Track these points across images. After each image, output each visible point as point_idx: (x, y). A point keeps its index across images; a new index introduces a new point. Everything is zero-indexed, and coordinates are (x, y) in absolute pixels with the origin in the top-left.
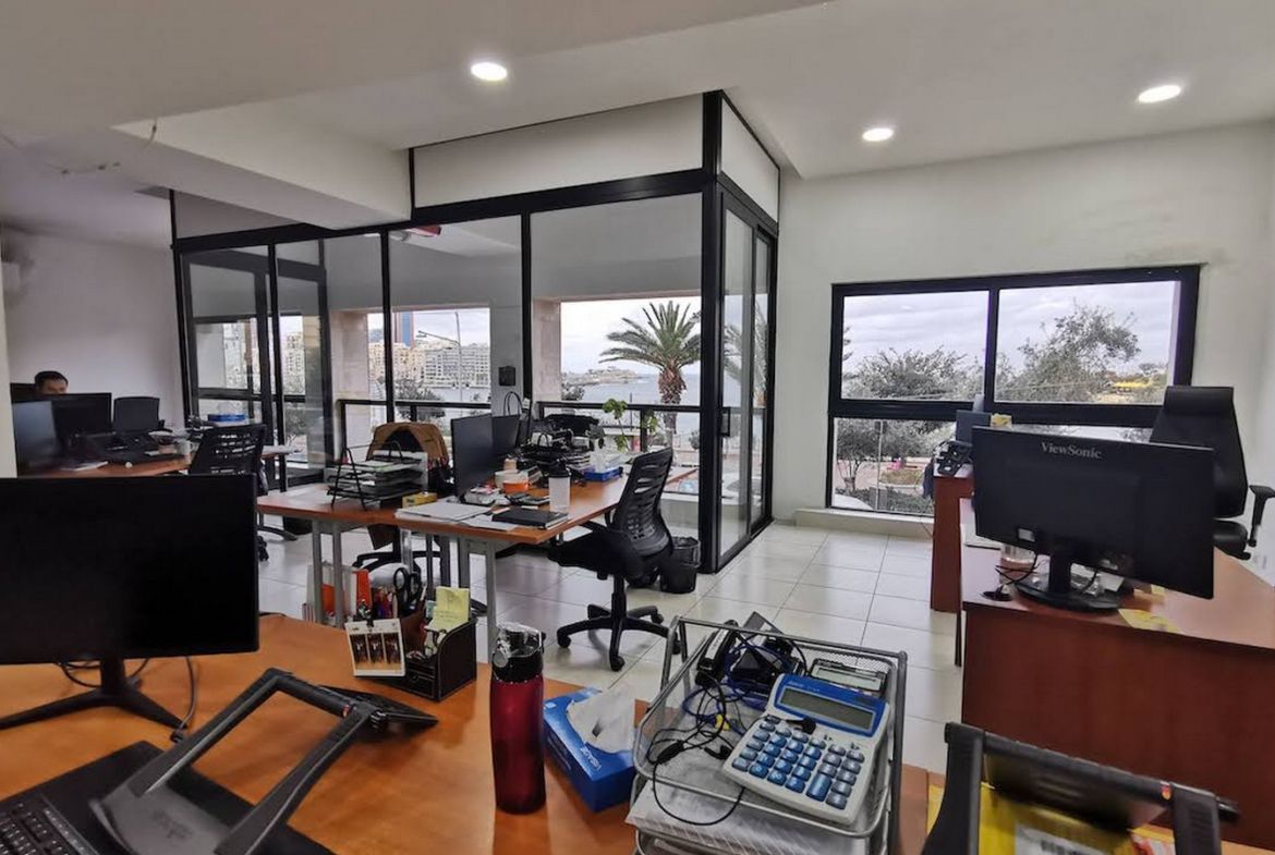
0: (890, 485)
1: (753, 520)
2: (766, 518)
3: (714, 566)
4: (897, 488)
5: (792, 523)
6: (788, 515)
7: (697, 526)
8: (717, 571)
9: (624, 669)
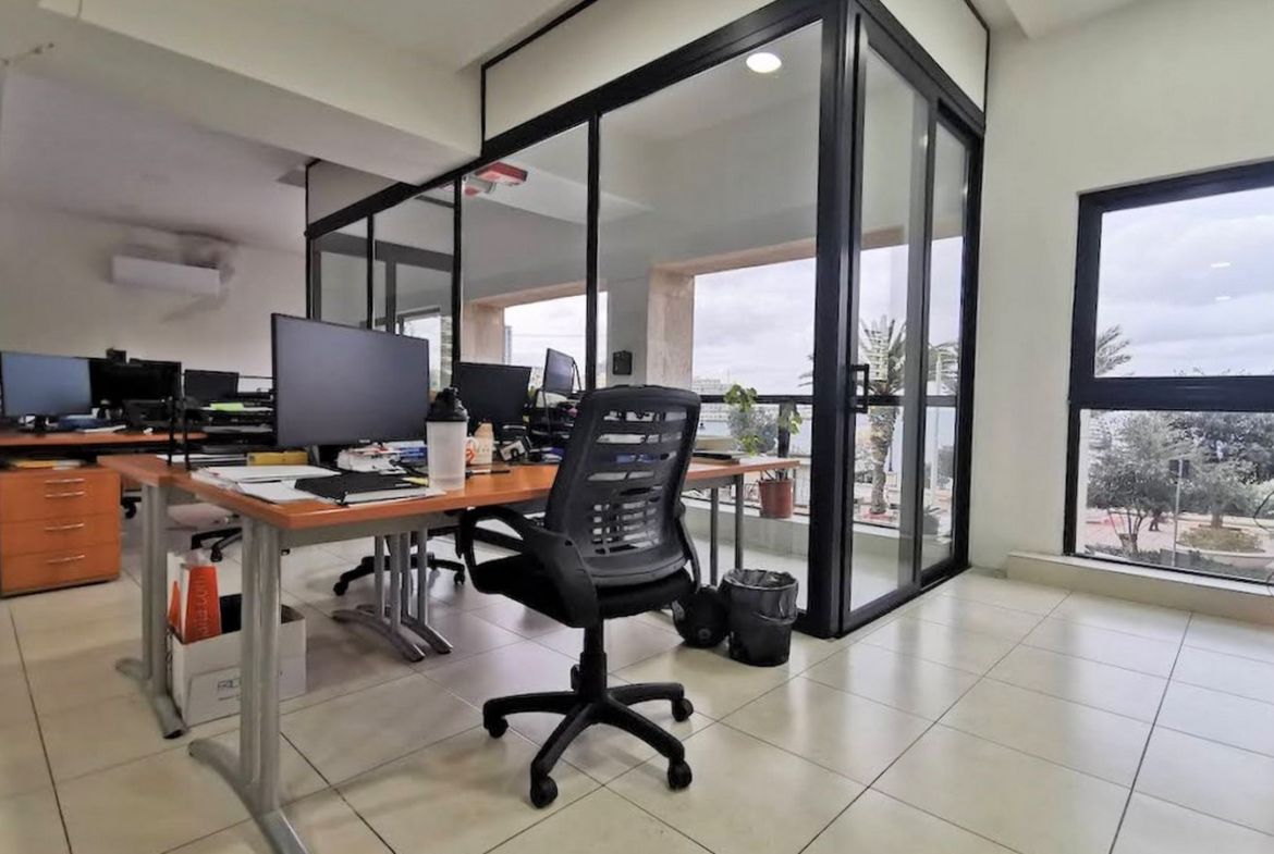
0: (1194, 550)
1: (925, 565)
2: (957, 562)
3: (834, 626)
4: (1206, 553)
5: (1000, 574)
6: (995, 561)
7: (807, 558)
8: (840, 634)
9: (558, 803)
